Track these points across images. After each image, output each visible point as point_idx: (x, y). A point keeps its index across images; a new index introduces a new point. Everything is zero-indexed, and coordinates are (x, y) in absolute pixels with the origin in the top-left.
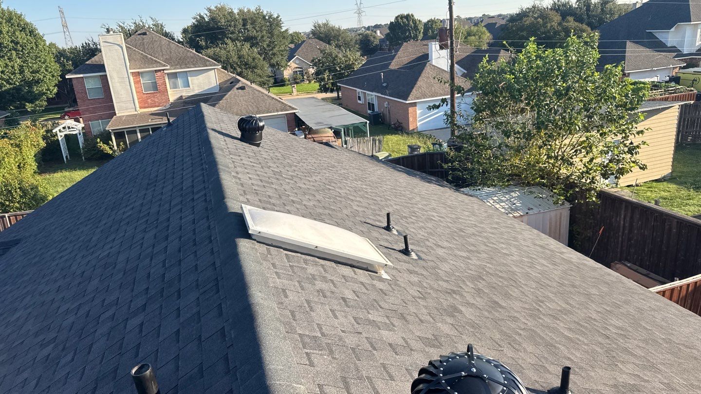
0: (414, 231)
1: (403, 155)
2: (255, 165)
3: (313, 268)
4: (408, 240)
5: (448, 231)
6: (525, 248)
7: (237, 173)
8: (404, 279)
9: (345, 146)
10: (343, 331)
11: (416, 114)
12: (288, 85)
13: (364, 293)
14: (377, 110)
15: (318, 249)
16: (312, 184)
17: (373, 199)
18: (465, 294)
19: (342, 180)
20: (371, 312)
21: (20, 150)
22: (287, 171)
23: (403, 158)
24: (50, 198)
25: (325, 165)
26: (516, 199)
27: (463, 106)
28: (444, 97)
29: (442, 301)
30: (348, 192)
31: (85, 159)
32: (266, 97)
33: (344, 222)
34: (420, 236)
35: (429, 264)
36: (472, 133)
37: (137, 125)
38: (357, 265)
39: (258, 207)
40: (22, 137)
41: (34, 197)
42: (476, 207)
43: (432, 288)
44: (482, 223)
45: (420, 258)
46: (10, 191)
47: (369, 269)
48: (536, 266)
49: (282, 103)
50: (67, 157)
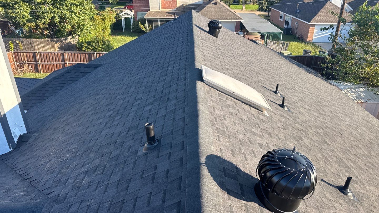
0: (291, 96)
1: (299, 55)
2: (213, 47)
3: (230, 102)
4: (285, 100)
5: (311, 101)
6: (356, 120)
7: (203, 50)
8: (276, 118)
9: (265, 44)
10: (237, 132)
11: (313, 32)
12: (241, 4)
13: (253, 119)
14: (290, 26)
15: (234, 94)
16: (240, 62)
17: (272, 76)
18: (309, 133)
19: (257, 62)
20: (254, 128)
21: (104, 22)
22: (228, 53)
23: (299, 57)
24: (115, 48)
25: (250, 53)
26: (362, 93)
27: (343, 31)
28: (332, 24)
29: (294, 133)
30: (259, 69)
31: (132, 31)
32: (227, 10)
33: (252, 84)
34: (293, 100)
35: (293, 115)
36: (344, 48)
37: (159, 17)
38: (253, 105)
39: (210, 68)
40: (106, 16)
41: (108, 47)
42: (334, 92)
43: (291, 126)
44: (334, 101)
45: (289, 110)
46: (98, 42)
47: (259, 109)
48: (359, 130)
49: (235, 15)
50: (124, 29)
